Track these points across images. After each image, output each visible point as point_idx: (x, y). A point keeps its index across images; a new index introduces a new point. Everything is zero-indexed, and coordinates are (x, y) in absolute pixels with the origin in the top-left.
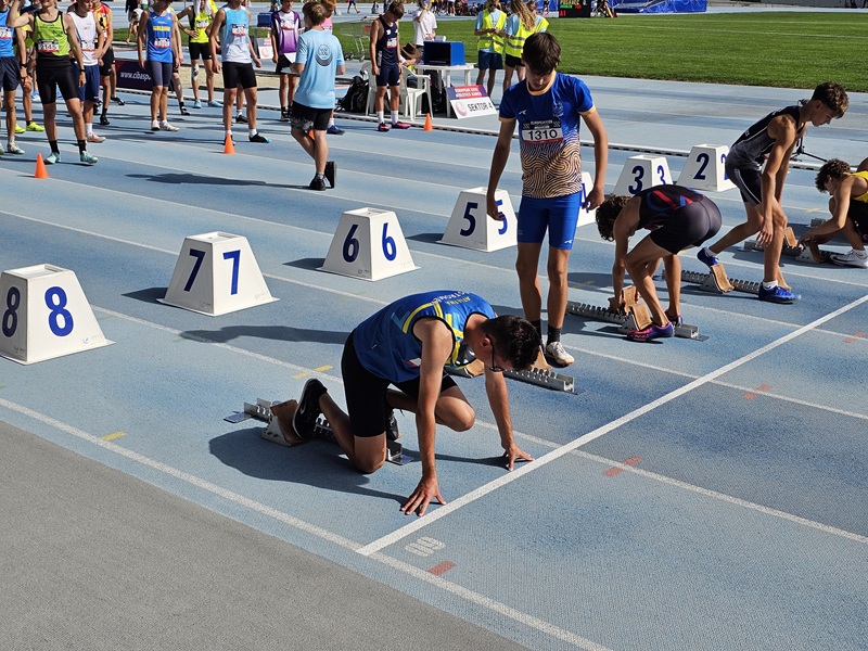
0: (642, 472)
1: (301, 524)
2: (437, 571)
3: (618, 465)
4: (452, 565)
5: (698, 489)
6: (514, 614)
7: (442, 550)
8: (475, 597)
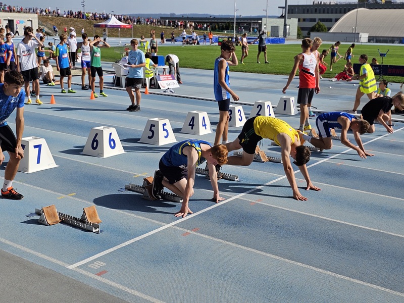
0: (198, 234)
1: (46, 257)
2: (99, 274)
3: (189, 231)
4: (106, 272)
5: (219, 240)
6: (127, 290)
7: (104, 266)
8: (113, 284)
